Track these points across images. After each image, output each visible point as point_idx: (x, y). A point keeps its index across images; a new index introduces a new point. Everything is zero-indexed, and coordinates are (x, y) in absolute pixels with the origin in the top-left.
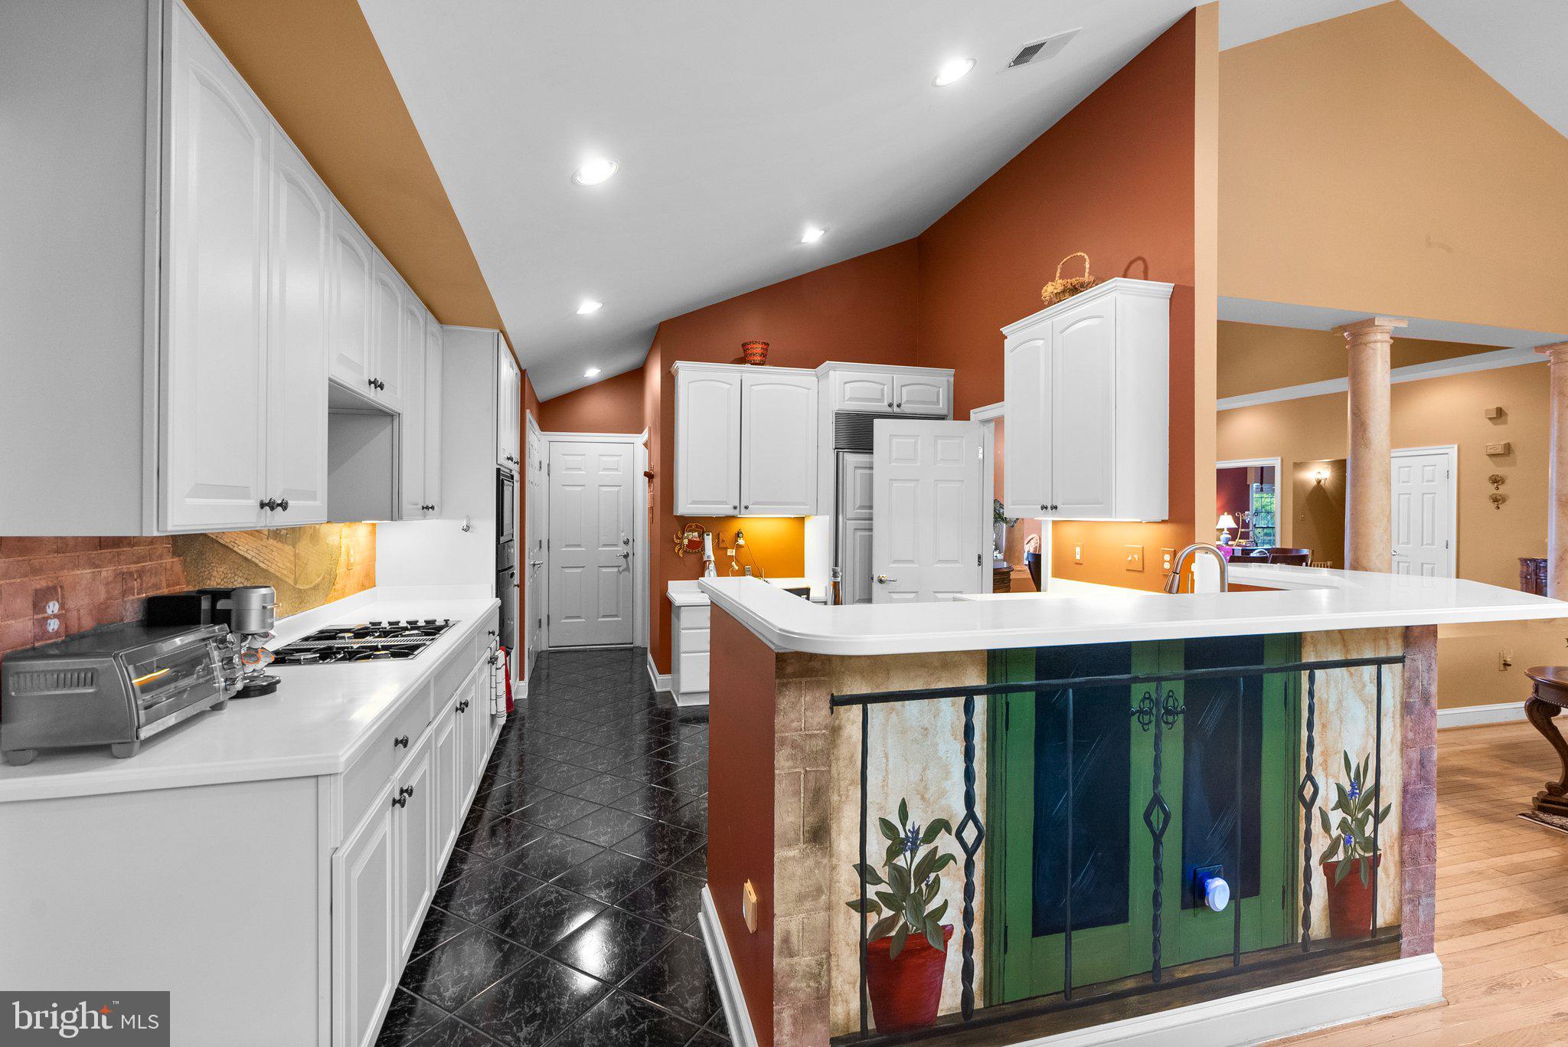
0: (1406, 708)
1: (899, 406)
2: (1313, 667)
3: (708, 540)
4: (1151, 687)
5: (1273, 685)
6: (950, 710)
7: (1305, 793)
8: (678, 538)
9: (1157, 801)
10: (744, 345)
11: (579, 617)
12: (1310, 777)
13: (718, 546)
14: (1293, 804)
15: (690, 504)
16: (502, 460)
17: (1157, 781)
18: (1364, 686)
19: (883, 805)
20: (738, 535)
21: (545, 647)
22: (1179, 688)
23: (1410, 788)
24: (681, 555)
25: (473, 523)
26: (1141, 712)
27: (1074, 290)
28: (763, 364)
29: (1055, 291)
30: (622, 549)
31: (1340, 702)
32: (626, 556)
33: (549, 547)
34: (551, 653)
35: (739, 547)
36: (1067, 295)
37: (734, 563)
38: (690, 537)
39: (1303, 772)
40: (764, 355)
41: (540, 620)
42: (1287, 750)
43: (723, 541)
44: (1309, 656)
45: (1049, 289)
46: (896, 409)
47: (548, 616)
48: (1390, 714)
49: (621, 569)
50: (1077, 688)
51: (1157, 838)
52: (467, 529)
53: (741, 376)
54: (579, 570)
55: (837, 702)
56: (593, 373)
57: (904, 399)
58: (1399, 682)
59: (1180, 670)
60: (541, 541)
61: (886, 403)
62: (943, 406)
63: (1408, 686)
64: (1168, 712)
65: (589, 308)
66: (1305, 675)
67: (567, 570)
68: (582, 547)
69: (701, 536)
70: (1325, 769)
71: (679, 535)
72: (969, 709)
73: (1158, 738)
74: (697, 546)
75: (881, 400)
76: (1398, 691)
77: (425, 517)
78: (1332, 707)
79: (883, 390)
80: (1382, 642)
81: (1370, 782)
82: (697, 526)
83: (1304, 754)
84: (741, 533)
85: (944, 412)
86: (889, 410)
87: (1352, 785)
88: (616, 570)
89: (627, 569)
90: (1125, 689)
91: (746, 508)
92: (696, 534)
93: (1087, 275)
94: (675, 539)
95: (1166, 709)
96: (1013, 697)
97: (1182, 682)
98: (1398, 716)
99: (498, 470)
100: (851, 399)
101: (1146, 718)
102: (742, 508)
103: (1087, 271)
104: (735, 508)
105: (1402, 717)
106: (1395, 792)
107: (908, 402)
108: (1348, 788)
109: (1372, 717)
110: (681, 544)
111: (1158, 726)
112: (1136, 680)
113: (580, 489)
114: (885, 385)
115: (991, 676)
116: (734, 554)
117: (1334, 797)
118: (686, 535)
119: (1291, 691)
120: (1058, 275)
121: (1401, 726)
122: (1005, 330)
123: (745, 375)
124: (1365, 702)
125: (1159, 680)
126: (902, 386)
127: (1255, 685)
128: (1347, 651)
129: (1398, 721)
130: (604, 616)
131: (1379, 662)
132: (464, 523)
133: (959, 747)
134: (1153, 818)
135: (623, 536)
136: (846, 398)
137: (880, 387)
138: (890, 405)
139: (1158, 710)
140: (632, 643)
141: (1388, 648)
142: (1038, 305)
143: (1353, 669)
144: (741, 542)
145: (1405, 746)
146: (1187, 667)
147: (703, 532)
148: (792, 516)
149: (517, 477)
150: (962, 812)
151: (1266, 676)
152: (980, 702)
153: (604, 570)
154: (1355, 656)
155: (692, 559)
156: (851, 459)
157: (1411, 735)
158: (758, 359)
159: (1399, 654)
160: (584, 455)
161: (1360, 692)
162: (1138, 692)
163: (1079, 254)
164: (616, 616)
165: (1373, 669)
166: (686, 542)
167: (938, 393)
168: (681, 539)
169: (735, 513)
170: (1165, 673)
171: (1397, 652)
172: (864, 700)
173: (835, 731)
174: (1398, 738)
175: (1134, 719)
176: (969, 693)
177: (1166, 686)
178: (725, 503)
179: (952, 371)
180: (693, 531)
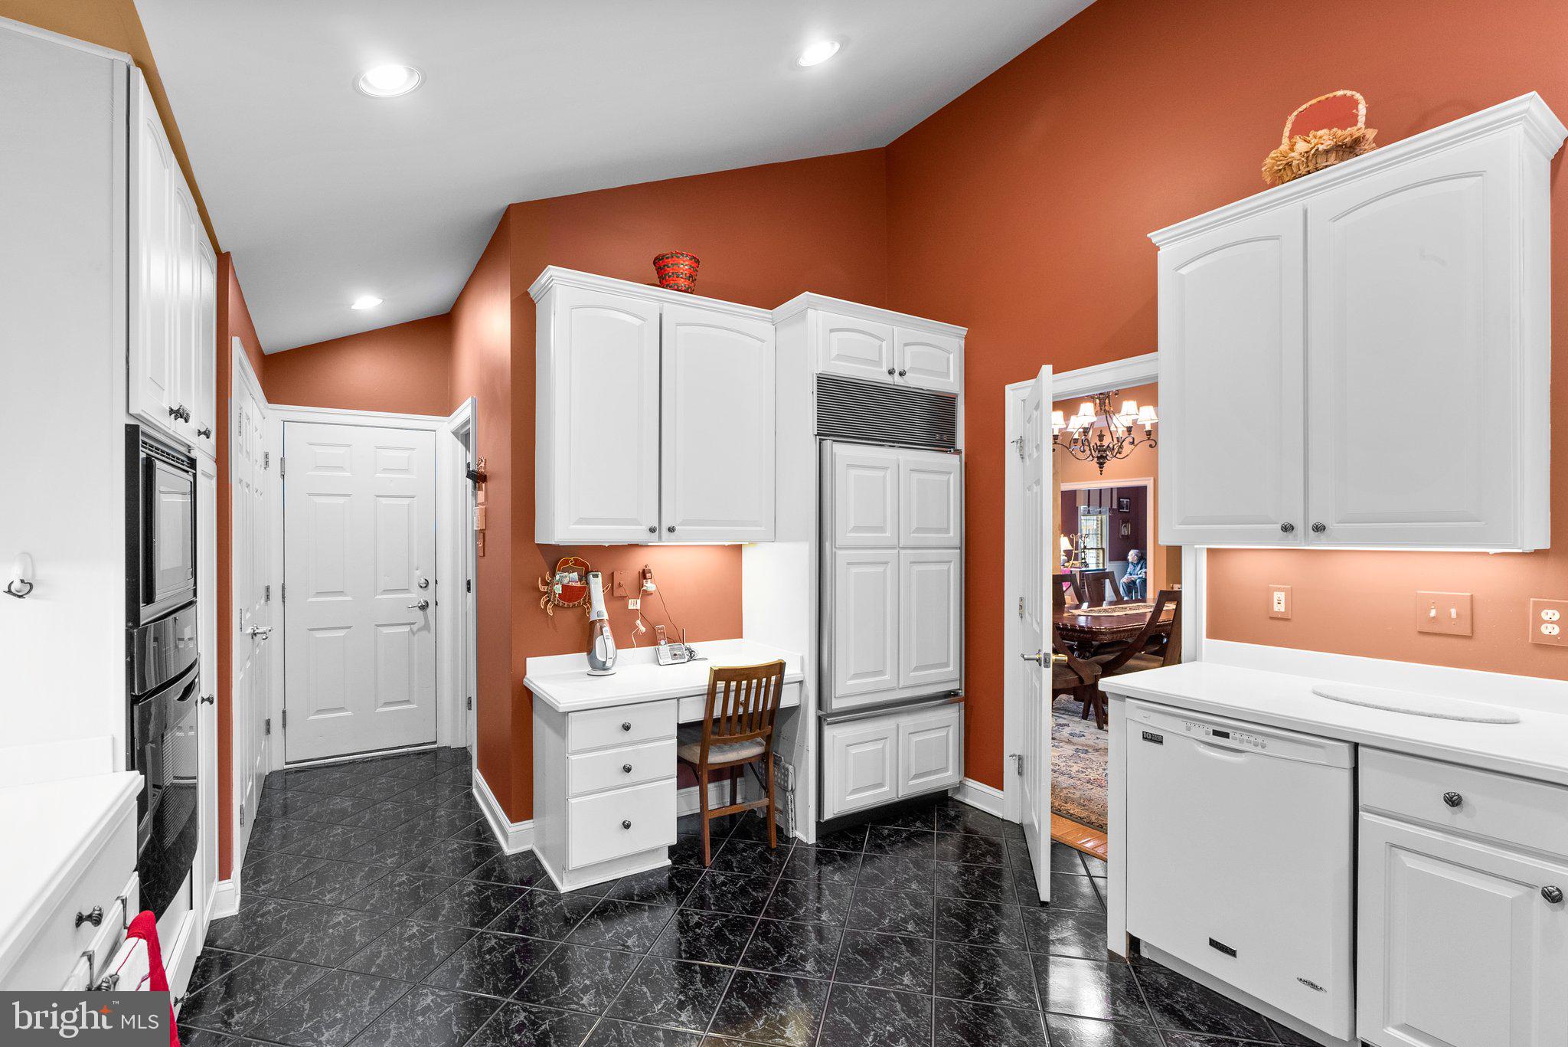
1: (902, 374)
3: (597, 585)
8: (545, 583)
10: (660, 258)
11: (341, 709)
13: (612, 593)
15: (575, 524)
20: (644, 575)
21: (278, 765)
24: (550, 612)
30: (417, 596)
32: (424, 607)
33: (284, 597)
34: (287, 772)
35: (647, 593)
37: (638, 622)
38: (566, 581)
40: (691, 277)
41: (268, 723)
43: (620, 585)
47: (284, 712)
49: (415, 628)
52: (21, 590)
53: (661, 309)
54: (341, 633)
56: (367, 307)
57: (907, 366)
60: (268, 589)
61: (885, 369)
67: (319, 635)
68: (346, 595)
69: (584, 577)
71: (548, 577)
74: (578, 596)
75: (878, 363)
79: (880, 349)
82: (576, 562)
84: (649, 571)
85: (955, 390)
86: (889, 380)
88: (407, 629)
89: (426, 627)
91: (671, 530)
92: (575, 575)
93: (1362, 126)
94: (540, 585)
99: (132, 433)
100: (839, 357)
103: (1368, 118)
104: (652, 530)
107: (912, 369)
110: (550, 592)
113: (341, 500)
114: (883, 341)
116: (639, 607)
118: (557, 577)
120: (1286, 132)
122: (1155, 237)
123: (665, 307)
126: (906, 346)
130: (387, 704)
135: (419, 577)
136: (834, 353)
137: (879, 343)
138: (891, 372)
140: (435, 743)
144: (649, 586)
147: (587, 573)
148: (725, 543)
149: (206, 465)
153: (386, 630)
155: (569, 618)
156: (849, 455)
158: (684, 282)
160: (349, 446)
163: (1339, 92)
164: (408, 702)
166: (558, 589)
167: (947, 361)
168: (551, 584)
169: (652, 539)
178: (634, 522)
179: (963, 331)
180: (570, 570)
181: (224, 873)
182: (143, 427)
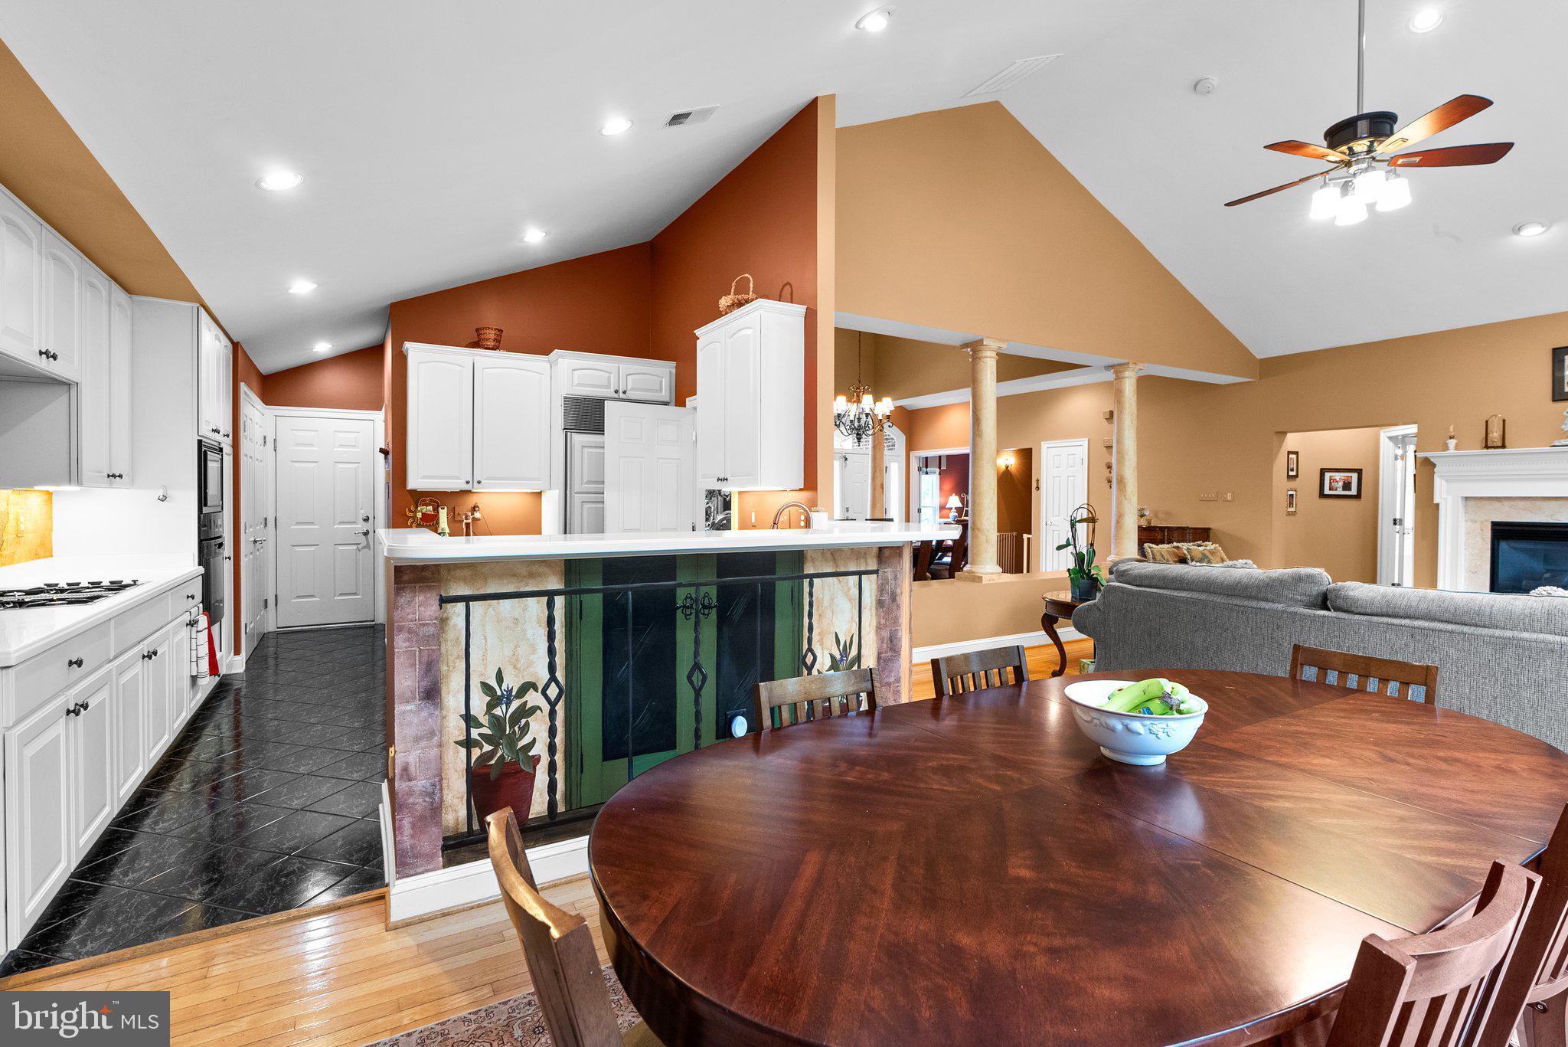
0: (880, 603)
1: (624, 392)
2: (811, 577)
3: (443, 514)
4: (692, 590)
5: (782, 589)
6: (536, 607)
7: (807, 660)
8: (410, 511)
9: (697, 666)
10: (477, 330)
11: (312, 596)
12: (810, 649)
13: (453, 518)
14: (798, 668)
15: (422, 478)
16: (206, 431)
17: (696, 654)
18: (849, 589)
19: (483, 671)
20: (474, 509)
21: (271, 627)
22: (713, 591)
23: (883, 655)
24: (415, 527)
25: (170, 493)
26: (684, 607)
27: (740, 304)
28: (495, 350)
29: (726, 304)
30: (362, 527)
31: (832, 599)
32: (366, 534)
33: (276, 525)
34: (279, 633)
35: (476, 519)
36: (736, 308)
38: (424, 511)
39: (805, 646)
40: (498, 341)
41: (266, 601)
42: (793, 632)
43: (459, 514)
44: (809, 570)
45: (724, 302)
46: (622, 396)
47: (276, 596)
48: (868, 608)
49: (360, 547)
50: (635, 591)
51: (698, 693)
52: (164, 499)
53: (474, 359)
54: (312, 549)
55: (444, 601)
56: (323, 348)
57: (630, 387)
58: (874, 586)
59: (714, 579)
60: (266, 519)
61: (612, 390)
62: (665, 394)
63: (881, 589)
64: (704, 607)
65: (302, 287)
66: (806, 582)
67: (297, 549)
68: (315, 525)
69: (436, 509)
70: (822, 644)
71: (412, 508)
72: (550, 605)
73: (697, 624)
74: (432, 519)
75: (608, 387)
76: (874, 592)
77: (111, 485)
78: (826, 603)
79: (609, 378)
80: (862, 561)
81: (854, 652)
82: (431, 501)
83: (806, 634)
84: (478, 507)
85: (667, 399)
86: (616, 396)
87: (841, 654)
88: (355, 547)
89: (367, 546)
90: (671, 594)
91: (479, 482)
92: (430, 508)
93: (751, 293)
94: (408, 512)
95: (703, 605)
96: (586, 597)
97: (715, 587)
98: (874, 609)
99: (200, 442)
100: (579, 385)
101: (688, 611)
102: (475, 483)
103: (751, 290)
104: (468, 482)
105: (877, 609)
106: (872, 658)
107: (632, 389)
108: (838, 657)
109: (855, 609)
110: (414, 517)
111: (697, 617)
112: (680, 585)
113: (313, 465)
114: (611, 373)
115: (567, 583)
117: (828, 663)
118: (419, 509)
119: (796, 590)
120: (733, 290)
121: (876, 615)
122: (698, 332)
123: (476, 358)
124: (850, 600)
125: (698, 585)
126: (627, 375)
127: (770, 590)
128: (837, 566)
129: (874, 612)
130: (341, 594)
131: (860, 574)
132: (161, 493)
133: (543, 631)
134: (694, 678)
135: (362, 514)
136: (575, 384)
137: (607, 375)
138: (616, 392)
139: (697, 605)
140: (374, 621)
141: (867, 564)
142: (717, 314)
143: (841, 578)
144: (477, 515)
145: (879, 628)
146: (719, 576)
147: (438, 506)
148: (529, 491)
149: (228, 450)
150: (545, 676)
151: (778, 583)
152: (560, 601)
153: (341, 548)
154: (843, 569)
156: (579, 439)
157: (883, 621)
158: (491, 344)
159: (875, 568)
160: (316, 431)
161: (847, 594)
162: (681, 594)
163: (746, 275)
164: (355, 594)
165: (856, 578)
166: (419, 515)
167: (661, 381)
168: (415, 512)
169: (468, 487)
170: (701, 580)
171: (873, 566)
172: (467, 599)
173: (443, 621)
174: (874, 623)
175: (679, 612)
176: (550, 595)
177: (703, 590)
178: (457, 478)
179: (674, 364)
180: (427, 505)
181: (237, 652)
182: (204, 439)
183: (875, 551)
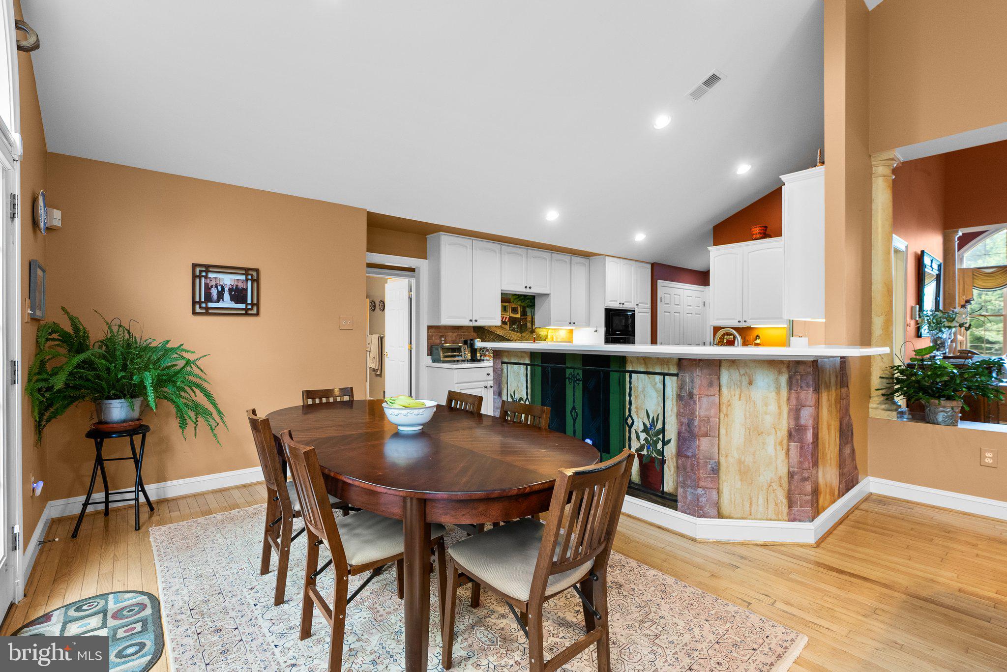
0: (680, 398)
2: (631, 372)
4: (572, 370)
5: (614, 377)
6: (523, 368)
7: (628, 421)
9: (574, 408)
12: (630, 415)
13: (745, 343)
14: (623, 425)
15: (716, 320)
16: (611, 304)
17: (574, 402)
18: (656, 384)
19: (511, 392)
20: (757, 337)
22: (580, 372)
23: (682, 435)
26: (569, 378)
31: (644, 388)
38: (728, 338)
39: (627, 413)
42: (620, 403)
43: (748, 341)
44: (629, 368)
48: (670, 398)
50: (553, 369)
51: (574, 420)
52: (596, 331)
55: (503, 363)
58: (675, 385)
59: (581, 366)
63: (681, 388)
64: (577, 380)
65: (640, 238)
66: (627, 375)
70: (637, 414)
72: (527, 369)
73: (574, 387)
76: (675, 389)
78: (640, 390)
80: (665, 366)
81: (659, 426)
83: (627, 406)
87: (650, 424)
90: (564, 370)
91: (751, 322)
92: (732, 337)
94: (719, 339)
95: (576, 378)
96: (536, 367)
97: (581, 370)
98: (675, 400)
99: (608, 309)
101: (571, 381)
102: (749, 322)
104: (739, 322)
105: (677, 401)
106: (673, 434)
108: (648, 425)
109: (660, 397)
111: (574, 384)
112: (568, 368)
115: (531, 361)
117: (642, 428)
118: (725, 337)
119: (621, 381)
121: (676, 405)
124: (657, 391)
125: (574, 369)
127: (607, 376)
128: (647, 368)
129: (675, 403)
131: (664, 375)
133: (525, 379)
134: (573, 413)
139: (574, 379)
141: (669, 369)
143: (650, 376)
145: (679, 415)
146: (583, 366)
150: (526, 397)
151: (611, 373)
152: (529, 367)
154: (651, 370)
157: (682, 410)
159: (675, 372)
161: (654, 385)
162: (568, 371)
165: (661, 377)
170: (576, 366)
171: (674, 370)
172: (507, 363)
173: (502, 370)
174: (675, 410)
175: (567, 380)
176: (526, 365)
177: (577, 371)
180: (730, 335)
183: (675, 361)
